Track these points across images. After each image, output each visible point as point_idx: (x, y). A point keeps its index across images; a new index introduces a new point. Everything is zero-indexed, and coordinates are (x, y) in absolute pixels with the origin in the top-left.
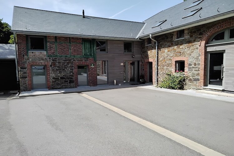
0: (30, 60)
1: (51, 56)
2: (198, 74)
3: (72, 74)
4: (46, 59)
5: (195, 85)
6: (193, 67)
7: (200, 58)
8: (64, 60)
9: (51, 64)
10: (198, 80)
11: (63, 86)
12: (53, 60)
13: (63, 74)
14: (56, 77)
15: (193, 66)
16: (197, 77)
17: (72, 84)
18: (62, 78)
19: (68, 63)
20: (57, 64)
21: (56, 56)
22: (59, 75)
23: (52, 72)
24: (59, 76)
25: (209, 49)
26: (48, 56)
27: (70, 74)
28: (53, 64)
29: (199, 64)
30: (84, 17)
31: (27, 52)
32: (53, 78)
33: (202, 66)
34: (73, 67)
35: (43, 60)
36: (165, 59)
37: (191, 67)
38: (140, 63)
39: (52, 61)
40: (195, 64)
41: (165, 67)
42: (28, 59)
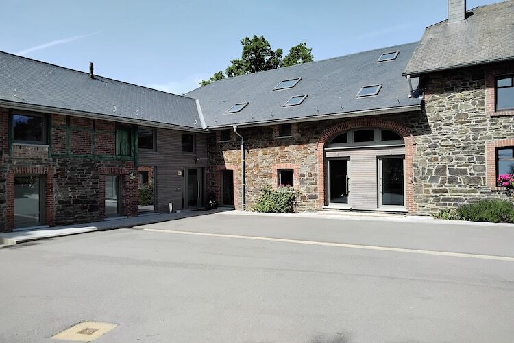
0: (15, 163)
1: (58, 156)
2: (316, 189)
3: (95, 193)
4: (47, 162)
5: (312, 205)
6: (307, 179)
7: (317, 165)
8: (83, 165)
9: (55, 172)
10: (316, 197)
11: (77, 218)
12: (61, 164)
13: (78, 193)
14: (64, 200)
15: (307, 177)
16: (313, 193)
17: (95, 214)
18: (76, 202)
19: (89, 171)
20: (68, 172)
21: (68, 155)
22: (70, 195)
23: (57, 189)
24: (71, 197)
25: (329, 155)
26: (52, 156)
27: (92, 192)
28: (61, 173)
29: (316, 175)
30: (93, 77)
31: (9, 147)
32: (60, 202)
33: (321, 177)
34: (97, 178)
35: (41, 163)
36: (258, 165)
37: (304, 178)
38: (206, 172)
39: (58, 165)
40: (310, 175)
41: (259, 179)
42: (10, 161)
